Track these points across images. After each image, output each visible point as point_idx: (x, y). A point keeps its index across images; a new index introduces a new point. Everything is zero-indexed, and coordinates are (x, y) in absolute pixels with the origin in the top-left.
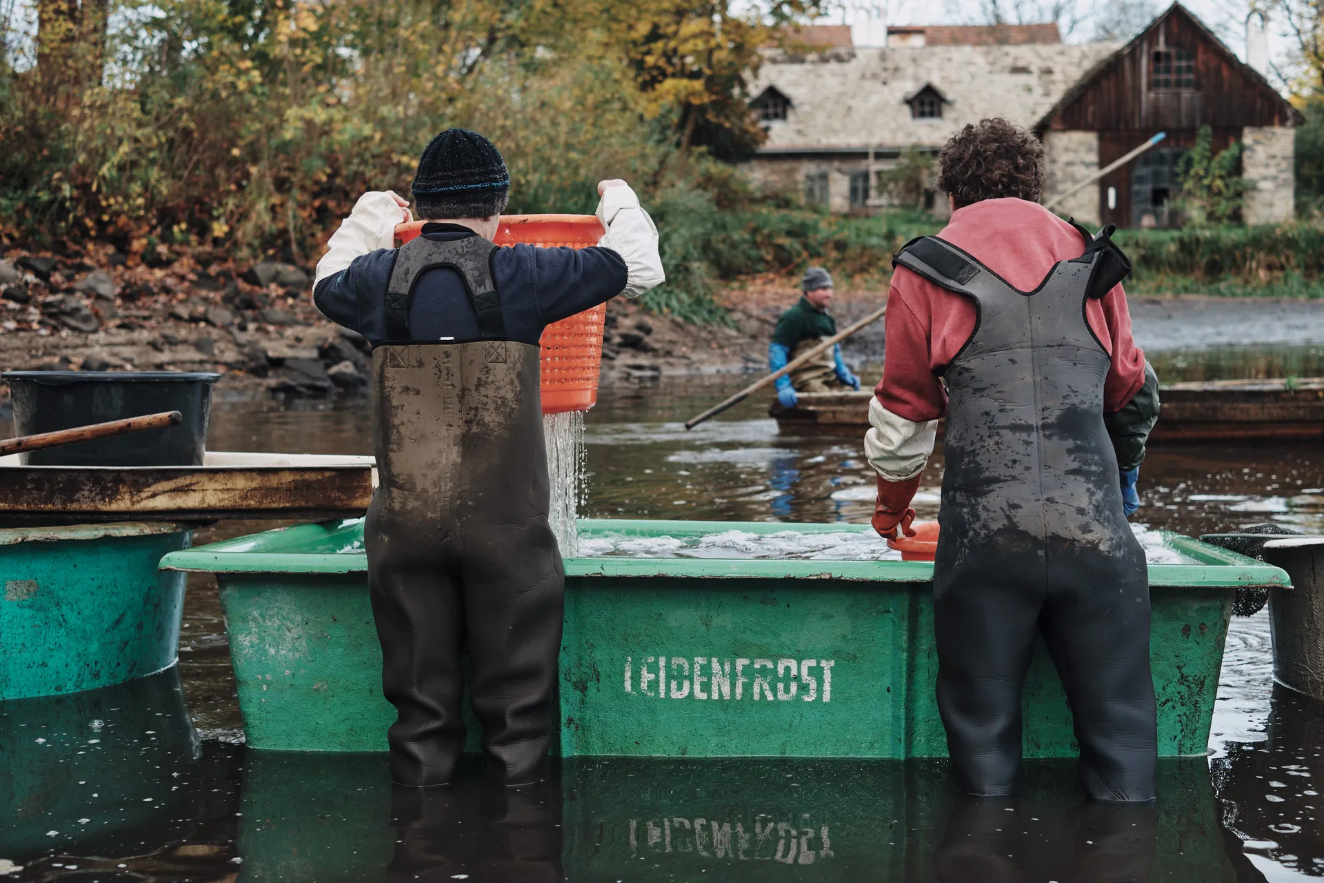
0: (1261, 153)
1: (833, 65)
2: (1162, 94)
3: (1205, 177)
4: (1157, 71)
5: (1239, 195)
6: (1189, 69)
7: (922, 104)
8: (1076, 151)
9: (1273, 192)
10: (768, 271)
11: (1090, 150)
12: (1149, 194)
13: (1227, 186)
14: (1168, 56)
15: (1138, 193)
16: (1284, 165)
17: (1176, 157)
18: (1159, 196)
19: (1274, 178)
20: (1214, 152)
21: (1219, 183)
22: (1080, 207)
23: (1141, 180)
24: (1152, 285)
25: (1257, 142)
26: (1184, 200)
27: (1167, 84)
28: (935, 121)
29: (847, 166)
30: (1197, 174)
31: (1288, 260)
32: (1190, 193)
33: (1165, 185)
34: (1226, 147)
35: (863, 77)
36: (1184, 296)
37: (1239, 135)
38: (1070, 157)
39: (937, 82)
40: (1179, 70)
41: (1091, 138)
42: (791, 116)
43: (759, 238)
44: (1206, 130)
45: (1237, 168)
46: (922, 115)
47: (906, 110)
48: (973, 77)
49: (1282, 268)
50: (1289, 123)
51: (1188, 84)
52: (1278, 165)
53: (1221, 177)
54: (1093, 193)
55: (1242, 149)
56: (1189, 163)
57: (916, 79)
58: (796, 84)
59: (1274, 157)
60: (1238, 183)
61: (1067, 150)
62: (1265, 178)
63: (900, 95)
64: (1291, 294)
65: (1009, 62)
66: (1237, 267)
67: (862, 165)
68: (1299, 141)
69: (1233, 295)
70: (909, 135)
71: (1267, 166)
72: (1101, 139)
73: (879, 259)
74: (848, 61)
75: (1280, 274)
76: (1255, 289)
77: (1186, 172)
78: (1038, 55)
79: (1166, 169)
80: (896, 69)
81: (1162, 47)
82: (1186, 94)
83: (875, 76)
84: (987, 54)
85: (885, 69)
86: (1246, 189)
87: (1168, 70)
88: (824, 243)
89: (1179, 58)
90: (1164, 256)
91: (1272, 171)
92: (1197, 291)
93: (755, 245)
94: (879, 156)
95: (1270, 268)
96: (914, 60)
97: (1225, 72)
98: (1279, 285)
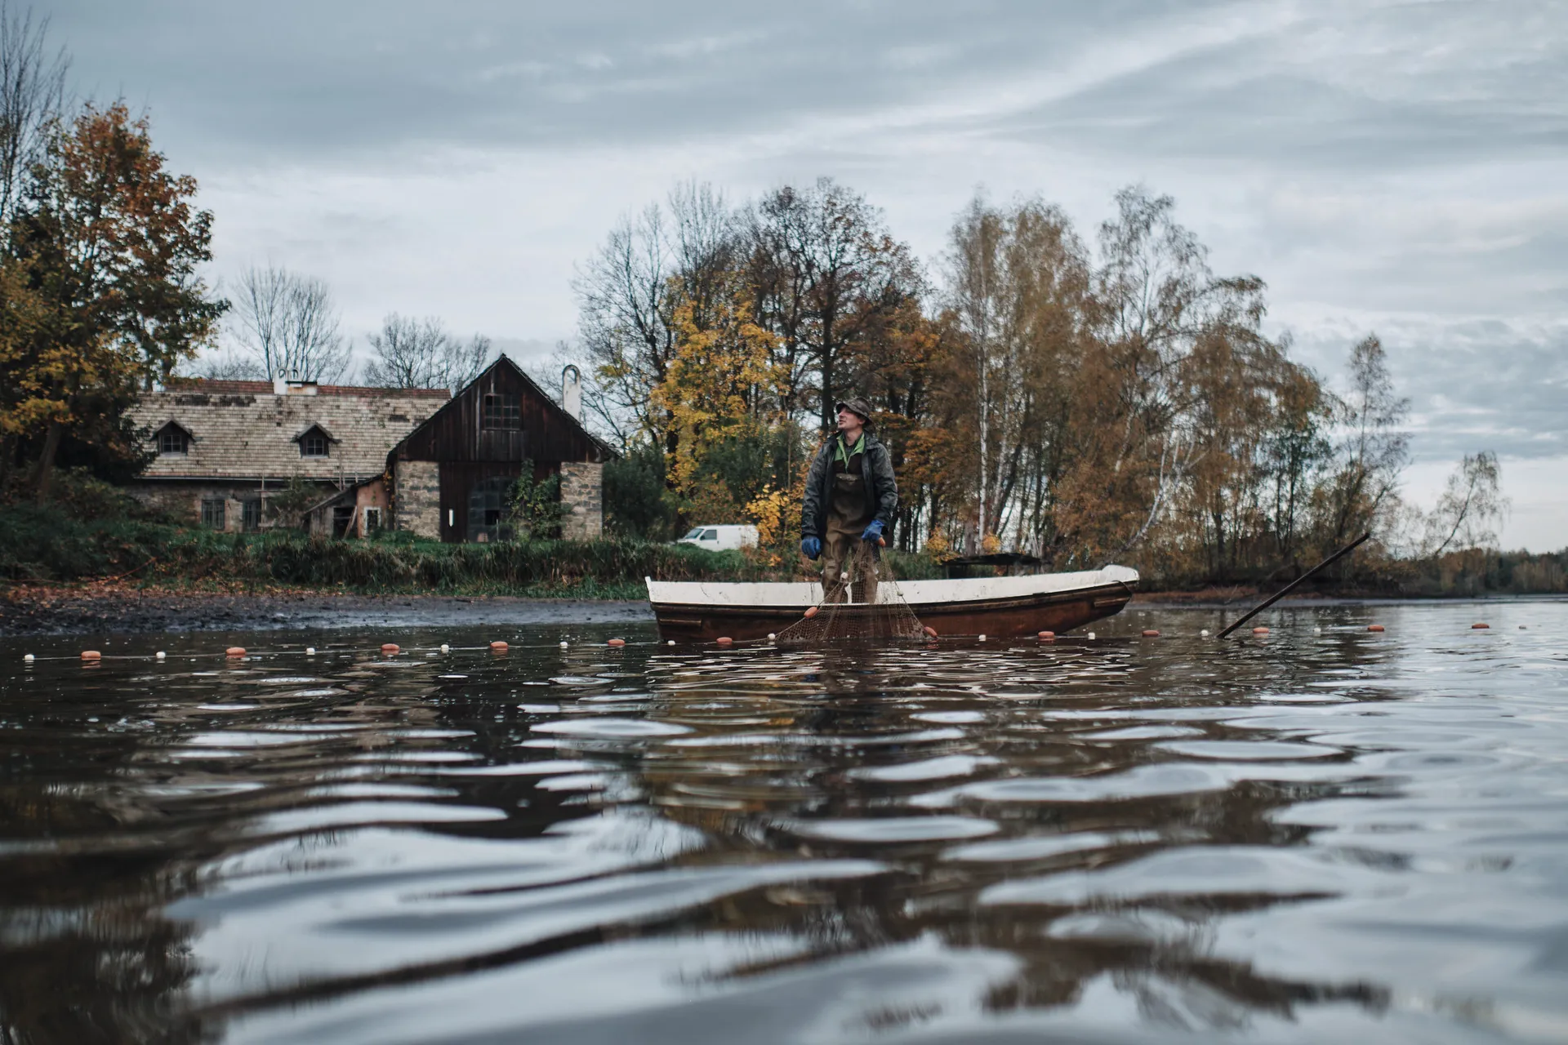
0: (575, 483)
1: (233, 407)
2: (493, 431)
3: (529, 502)
4: (488, 412)
5: (558, 516)
6: (515, 412)
7: (311, 443)
8: (421, 478)
9: (586, 516)
10: (113, 574)
11: (432, 477)
12: (484, 515)
13: (547, 510)
14: (497, 400)
15: (474, 514)
16: (594, 493)
17: (506, 484)
18: (491, 517)
19: (586, 504)
20: (536, 483)
21: (540, 506)
22: (425, 525)
23: (475, 503)
24: (471, 588)
25: (571, 474)
26: (511, 521)
27: (497, 423)
28: (321, 457)
29: (240, 494)
30: (522, 498)
31: (586, 568)
32: (516, 516)
33: (497, 508)
34: (547, 477)
35: (260, 418)
36: (496, 597)
37: (558, 469)
38: (416, 481)
39: (324, 423)
40: (507, 412)
41: (433, 467)
42: (191, 449)
43: (105, 544)
44: (528, 462)
45: (557, 495)
46: (311, 452)
47: (297, 447)
48: (358, 422)
49: (582, 574)
50: (597, 460)
51: (514, 424)
52: (590, 493)
53: (542, 501)
54: (435, 513)
55: (560, 479)
56: (516, 490)
57: (307, 422)
58: (199, 422)
59: (586, 486)
60: (555, 507)
61: (412, 476)
62: (578, 504)
63: (292, 434)
64: (586, 596)
65: (389, 410)
66: (544, 573)
67: (255, 492)
68: (605, 474)
69: (538, 596)
70: (298, 468)
71: (580, 494)
72: (441, 468)
73: (223, 564)
74: (248, 405)
75: (579, 579)
76: (557, 592)
77: (514, 497)
78: (414, 406)
79: (497, 495)
80: (290, 413)
81: (492, 393)
82: (513, 432)
83: (270, 418)
84: (371, 403)
85: (280, 413)
86: (564, 513)
87: (498, 412)
88: (173, 549)
89: (507, 403)
90: (482, 564)
91: (584, 498)
92: (509, 593)
93: (103, 550)
94: (270, 485)
95: (571, 574)
96: (307, 406)
97: (545, 415)
98: (577, 588)
